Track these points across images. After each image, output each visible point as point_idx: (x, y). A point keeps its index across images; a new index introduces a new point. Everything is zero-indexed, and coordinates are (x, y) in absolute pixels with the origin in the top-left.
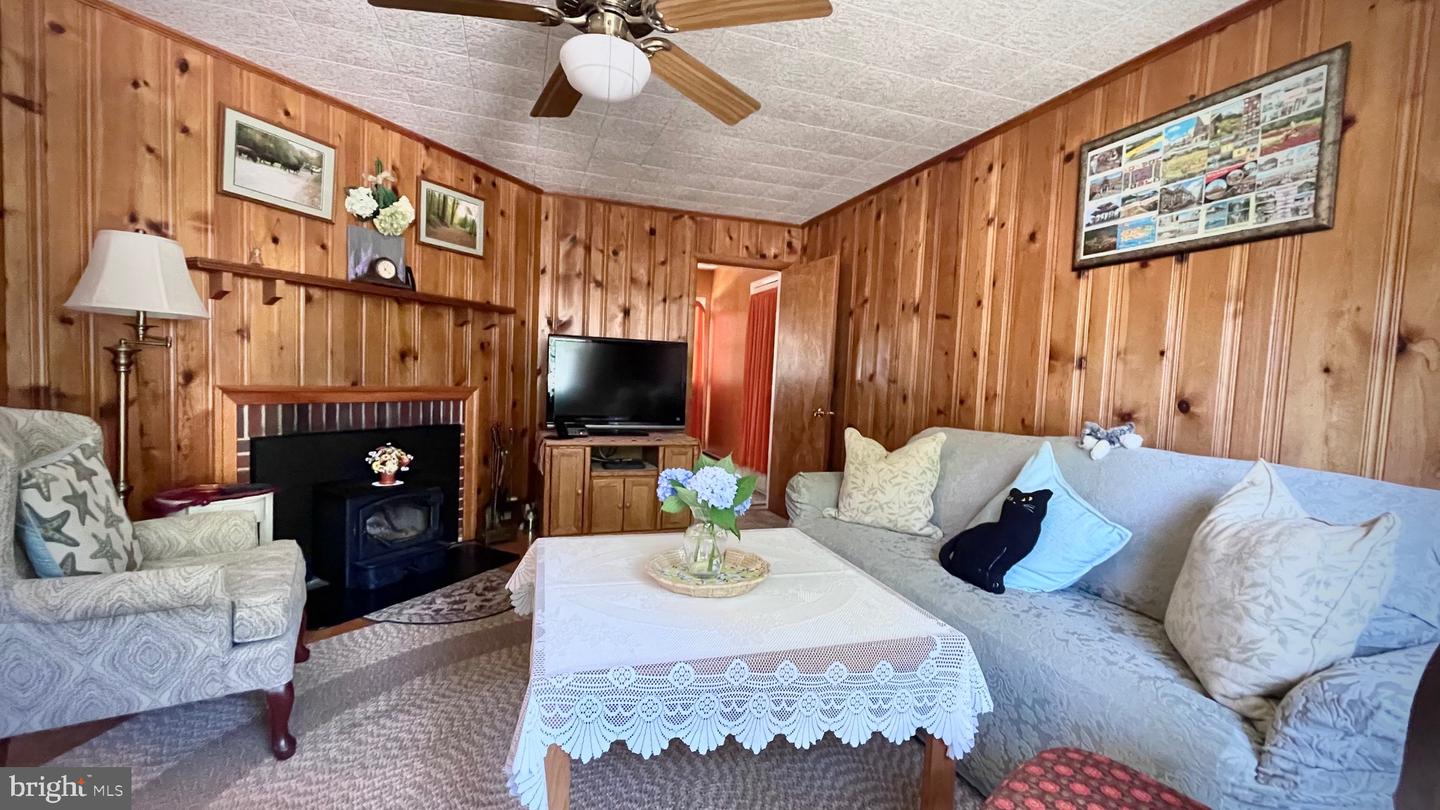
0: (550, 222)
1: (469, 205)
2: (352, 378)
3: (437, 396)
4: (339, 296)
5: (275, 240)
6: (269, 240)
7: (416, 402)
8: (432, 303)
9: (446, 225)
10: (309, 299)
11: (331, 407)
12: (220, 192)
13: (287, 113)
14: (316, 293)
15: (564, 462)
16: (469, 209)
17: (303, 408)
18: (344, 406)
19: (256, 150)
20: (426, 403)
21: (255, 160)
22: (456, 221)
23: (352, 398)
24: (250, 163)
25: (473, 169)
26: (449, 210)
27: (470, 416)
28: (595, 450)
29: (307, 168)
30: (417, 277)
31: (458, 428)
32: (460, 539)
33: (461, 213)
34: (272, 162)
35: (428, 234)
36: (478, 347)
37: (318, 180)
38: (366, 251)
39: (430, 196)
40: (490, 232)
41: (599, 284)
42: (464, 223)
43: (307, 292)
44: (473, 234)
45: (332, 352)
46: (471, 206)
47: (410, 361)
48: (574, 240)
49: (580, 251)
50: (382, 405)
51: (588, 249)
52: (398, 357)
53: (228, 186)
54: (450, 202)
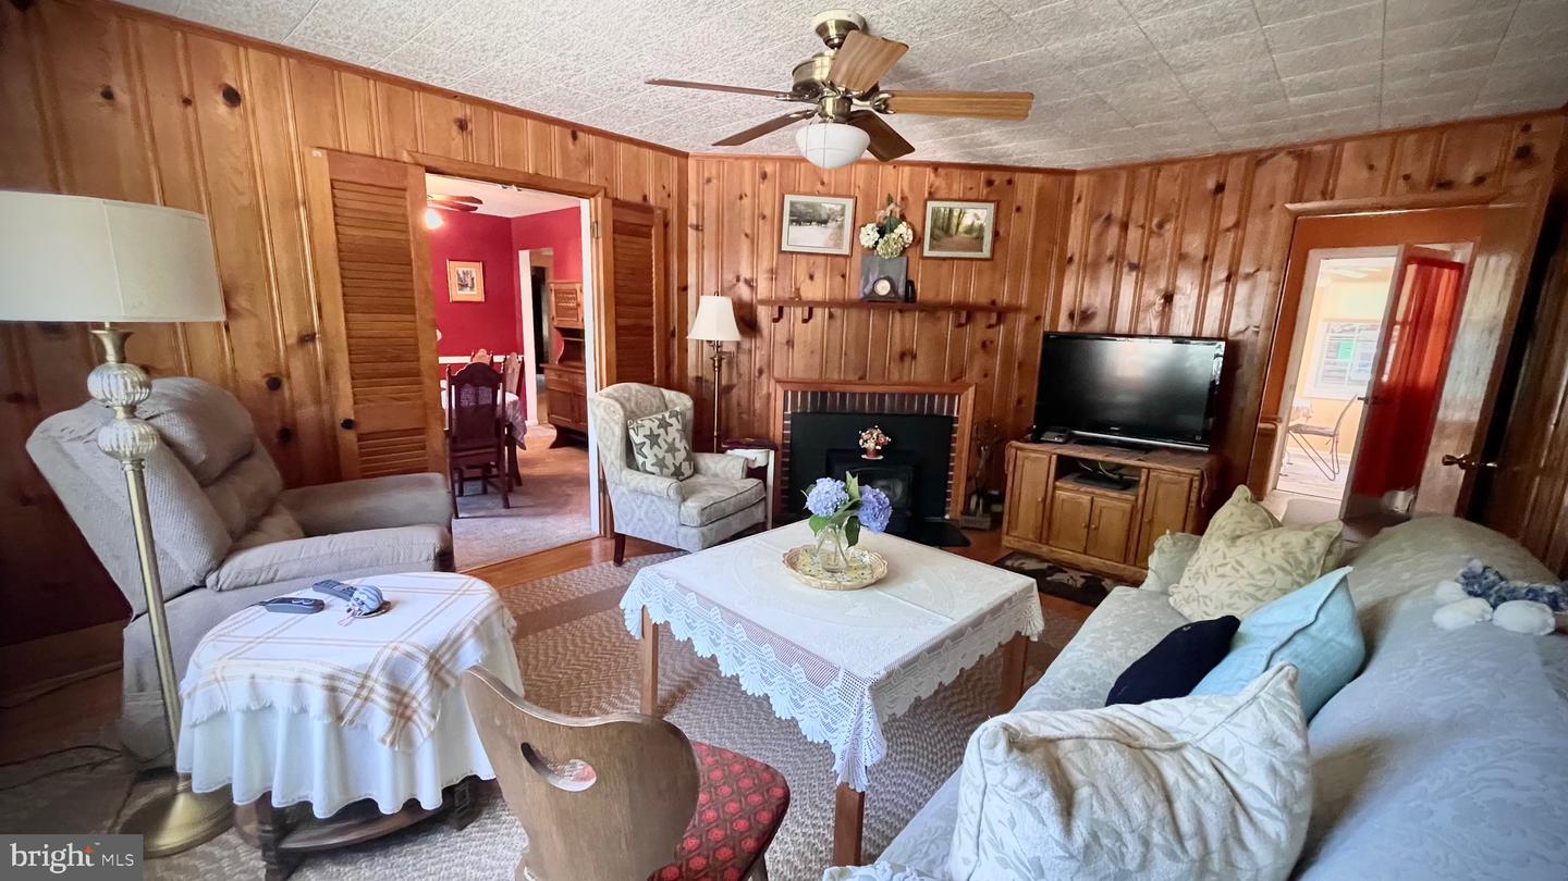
0: (1082, 205)
1: (975, 211)
2: (860, 374)
3: (931, 390)
4: (854, 313)
5: (811, 277)
6: (807, 277)
7: (912, 395)
8: (932, 310)
9: (951, 236)
10: (831, 316)
11: (843, 395)
12: (781, 252)
13: (823, 183)
14: (837, 312)
15: (1028, 464)
16: (978, 215)
17: (824, 394)
18: (853, 395)
19: (799, 218)
20: (922, 396)
21: (800, 224)
22: (961, 229)
23: (859, 389)
24: (798, 227)
25: (983, 175)
26: (955, 221)
27: (964, 409)
28: (1060, 458)
29: (833, 220)
30: (918, 287)
31: (951, 420)
32: (947, 517)
33: (967, 221)
34: (811, 222)
35: (932, 248)
36: (978, 346)
37: (841, 227)
38: (873, 274)
39: (936, 212)
40: (1002, 231)
41: (1133, 267)
42: (970, 230)
43: (830, 312)
44: (980, 238)
45: (846, 354)
46: (979, 212)
47: (907, 360)
48: (1109, 219)
49: (1114, 231)
50: (882, 396)
51: (1125, 227)
52: (897, 357)
53: (785, 247)
54: (956, 213)
